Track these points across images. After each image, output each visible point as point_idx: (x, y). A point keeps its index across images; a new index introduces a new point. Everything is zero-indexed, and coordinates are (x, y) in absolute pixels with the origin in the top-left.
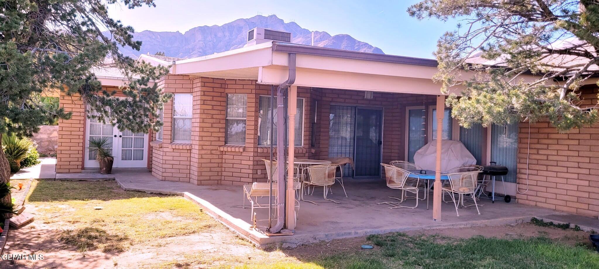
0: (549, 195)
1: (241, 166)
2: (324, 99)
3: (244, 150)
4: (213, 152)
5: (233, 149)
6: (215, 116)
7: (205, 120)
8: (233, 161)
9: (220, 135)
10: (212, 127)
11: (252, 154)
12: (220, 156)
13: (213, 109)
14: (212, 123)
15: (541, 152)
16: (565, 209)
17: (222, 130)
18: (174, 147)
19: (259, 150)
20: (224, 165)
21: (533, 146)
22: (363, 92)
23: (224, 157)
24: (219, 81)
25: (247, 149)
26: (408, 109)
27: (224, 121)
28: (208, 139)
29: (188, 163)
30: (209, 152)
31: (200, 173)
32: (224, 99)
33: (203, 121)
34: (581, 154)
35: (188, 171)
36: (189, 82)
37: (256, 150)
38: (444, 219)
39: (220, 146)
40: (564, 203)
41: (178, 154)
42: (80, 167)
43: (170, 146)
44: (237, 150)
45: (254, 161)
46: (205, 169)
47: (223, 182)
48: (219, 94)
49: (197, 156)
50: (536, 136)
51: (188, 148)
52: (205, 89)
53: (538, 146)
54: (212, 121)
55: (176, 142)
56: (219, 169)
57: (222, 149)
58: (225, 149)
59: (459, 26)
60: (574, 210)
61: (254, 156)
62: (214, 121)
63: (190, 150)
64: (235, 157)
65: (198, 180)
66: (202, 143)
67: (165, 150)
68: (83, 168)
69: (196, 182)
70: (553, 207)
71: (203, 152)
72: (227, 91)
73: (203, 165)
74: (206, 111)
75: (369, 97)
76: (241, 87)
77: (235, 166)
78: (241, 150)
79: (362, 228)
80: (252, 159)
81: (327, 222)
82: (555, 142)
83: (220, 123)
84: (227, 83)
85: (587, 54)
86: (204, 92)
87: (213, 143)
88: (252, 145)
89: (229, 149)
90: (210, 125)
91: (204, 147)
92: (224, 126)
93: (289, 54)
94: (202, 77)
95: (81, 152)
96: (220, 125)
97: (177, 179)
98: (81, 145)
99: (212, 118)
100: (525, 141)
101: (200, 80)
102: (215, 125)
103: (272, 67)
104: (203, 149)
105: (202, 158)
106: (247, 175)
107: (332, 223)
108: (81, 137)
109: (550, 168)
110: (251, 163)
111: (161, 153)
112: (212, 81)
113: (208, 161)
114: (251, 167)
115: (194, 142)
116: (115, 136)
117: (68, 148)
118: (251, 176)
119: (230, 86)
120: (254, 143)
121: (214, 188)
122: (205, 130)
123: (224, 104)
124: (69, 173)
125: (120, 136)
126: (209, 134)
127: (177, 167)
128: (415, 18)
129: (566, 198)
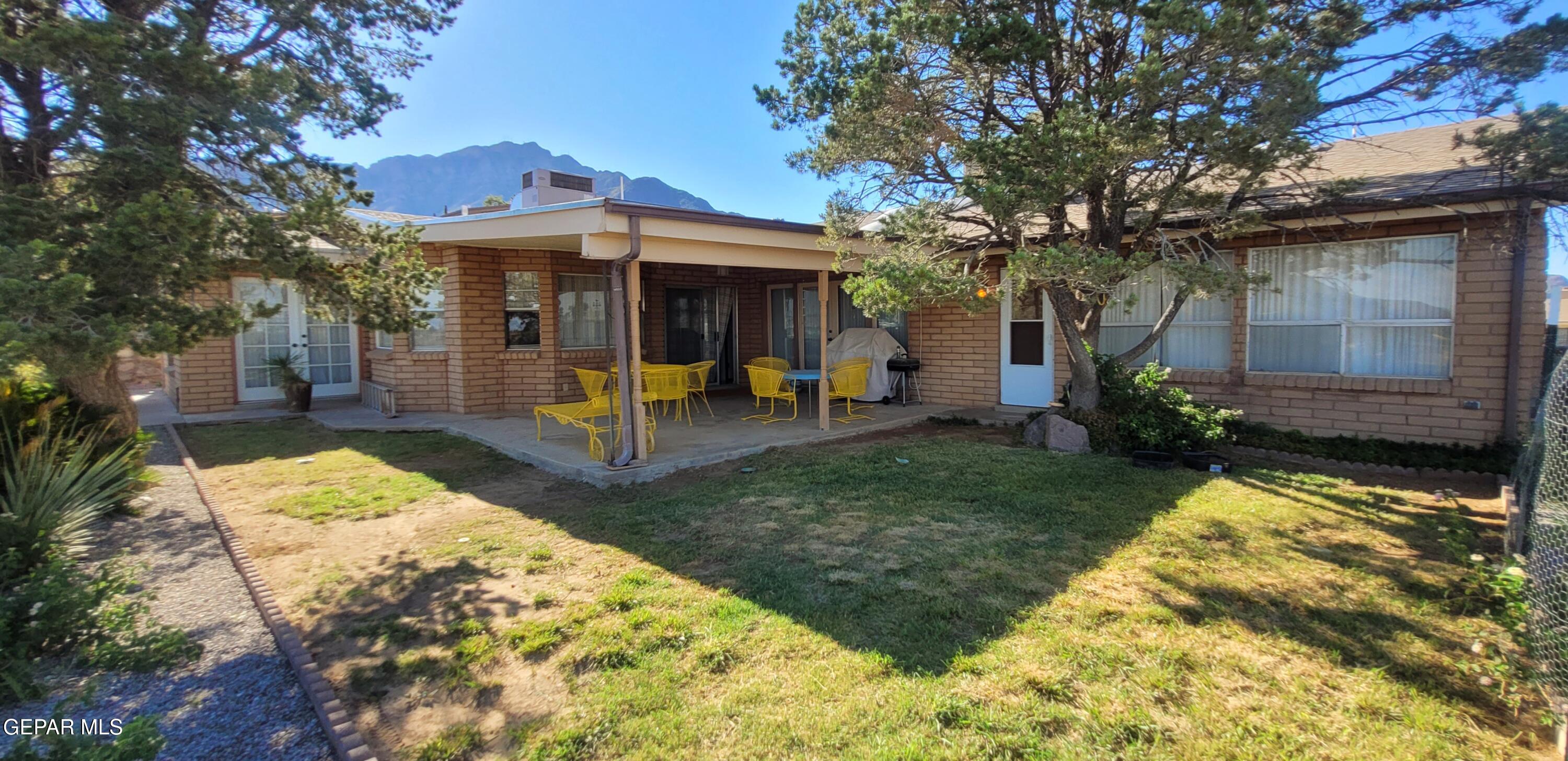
0: (943, 389)
1: (535, 380)
2: (654, 276)
3: (539, 356)
4: (488, 362)
5: (521, 356)
6: (485, 307)
7: (471, 314)
8: (522, 374)
9: (496, 335)
10: (482, 323)
11: (553, 361)
12: (500, 368)
13: (481, 296)
14: (482, 318)
15: (934, 337)
16: (962, 402)
17: (499, 328)
18: (415, 357)
19: (564, 355)
20: (506, 381)
21: (926, 330)
22: (716, 267)
23: (507, 368)
24: (489, 253)
25: (543, 355)
26: (770, 288)
27: (502, 314)
28: (476, 342)
29: (443, 381)
30: (480, 362)
31: (468, 396)
32: (500, 281)
33: (466, 315)
34: (976, 337)
35: (444, 394)
36: (434, 253)
37: (558, 355)
38: (833, 426)
39: (498, 352)
40: (959, 396)
41: (423, 369)
42: (232, 401)
43: (408, 357)
44: (528, 356)
45: (556, 371)
46: (476, 389)
47: (508, 407)
48: (491, 273)
49: (460, 370)
50: (927, 318)
51: (442, 357)
52: (466, 265)
53: (931, 330)
54: (480, 314)
55: (418, 349)
56: (499, 388)
57: (501, 356)
58: (508, 356)
59: (852, 184)
60: (969, 403)
61: (556, 365)
62: (486, 314)
63: (446, 360)
64: (525, 368)
65: (465, 406)
66: (467, 349)
67: (399, 363)
68: (236, 402)
69: (462, 410)
70: (949, 402)
71: (470, 363)
72: (503, 267)
73: (473, 383)
74: (470, 300)
75: (723, 273)
76: (527, 261)
77: (525, 380)
78: (535, 356)
79: (736, 449)
80: (552, 368)
81: (686, 446)
82: (949, 324)
83: (495, 317)
84: (503, 254)
85: (985, 223)
86: (465, 269)
87: (486, 348)
88: (552, 348)
89: (514, 356)
90: (478, 321)
91: (472, 355)
92: (503, 321)
93: (630, 217)
94: (460, 247)
95: (229, 376)
96: (496, 321)
97: (426, 408)
98: (228, 363)
99: (482, 310)
100: (916, 324)
101: (456, 251)
102: (486, 321)
103: (606, 235)
104: (469, 358)
105: (469, 372)
106: (546, 393)
107: (696, 446)
108: (227, 350)
109: (944, 356)
110: (553, 375)
111: (392, 369)
112: (475, 251)
113: (481, 375)
114: (553, 381)
115: (452, 348)
116: (295, 345)
117: (202, 370)
118: (553, 394)
119: (507, 260)
120: (555, 345)
121: (495, 415)
122: (471, 328)
123: (501, 288)
124: (209, 412)
125: (304, 345)
126: (478, 335)
127: (425, 388)
128: (794, 171)
129: (963, 390)
